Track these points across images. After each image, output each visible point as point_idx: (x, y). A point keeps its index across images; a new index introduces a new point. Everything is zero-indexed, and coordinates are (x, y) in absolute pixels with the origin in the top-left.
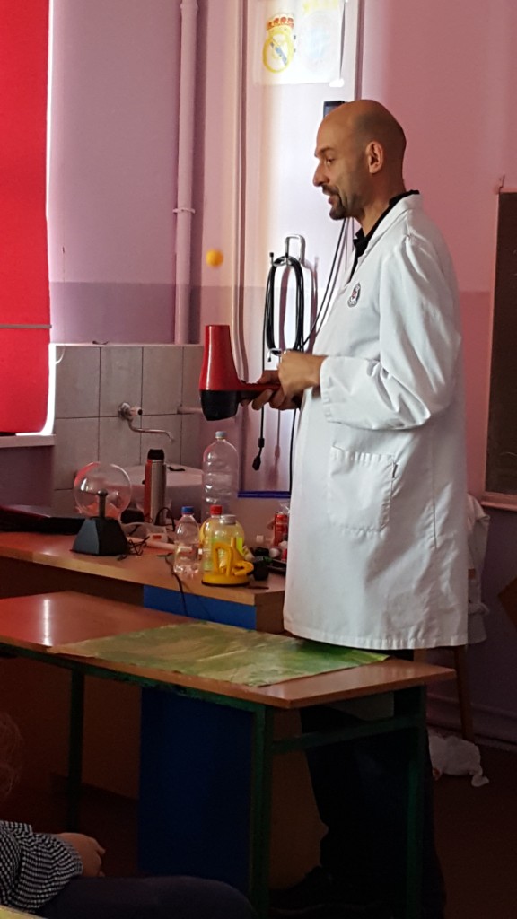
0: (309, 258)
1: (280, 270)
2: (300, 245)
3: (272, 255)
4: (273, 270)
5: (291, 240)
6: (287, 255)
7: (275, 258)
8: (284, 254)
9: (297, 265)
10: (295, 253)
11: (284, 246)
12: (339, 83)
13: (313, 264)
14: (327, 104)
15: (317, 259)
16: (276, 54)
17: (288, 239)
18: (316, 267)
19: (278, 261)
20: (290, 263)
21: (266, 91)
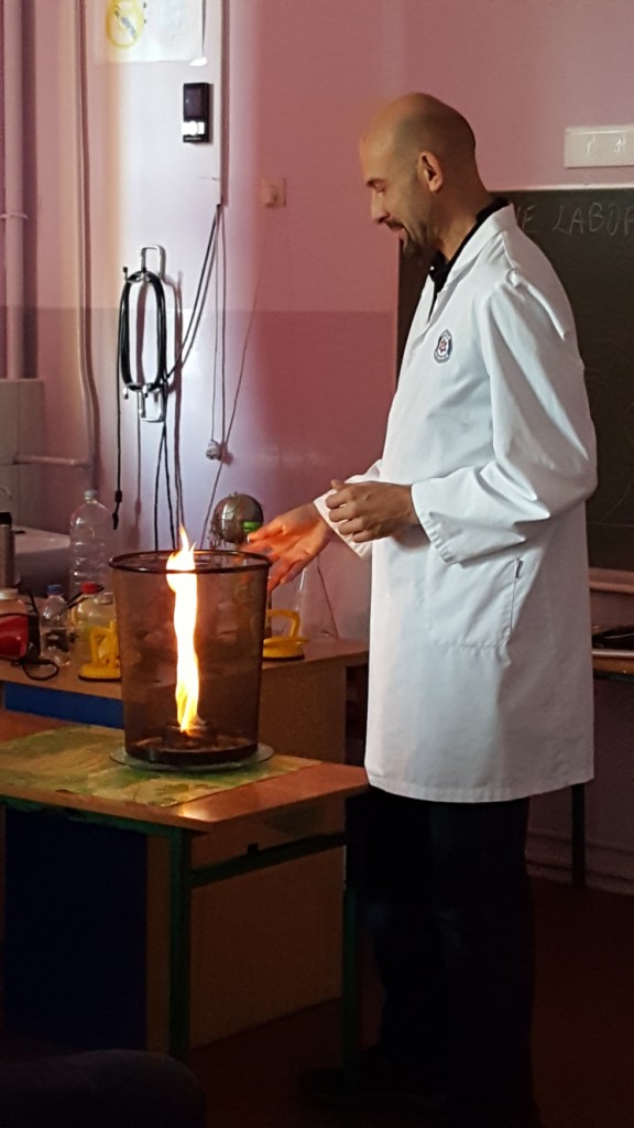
0: (171, 273)
1: (136, 288)
2: (159, 258)
3: (125, 270)
4: (127, 288)
5: (148, 252)
6: (144, 270)
7: (130, 274)
8: (140, 269)
9: (156, 282)
10: (154, 268)
11: (140, 258)
12: (201, 62)
13: (175, 279)
14: (187, 87)
15: (180, 274)
16: (121, 23)
17: (144, 250)
18: (179, 284)
19: (134, 277)
20: (148, 279)
21: (110, 69)
